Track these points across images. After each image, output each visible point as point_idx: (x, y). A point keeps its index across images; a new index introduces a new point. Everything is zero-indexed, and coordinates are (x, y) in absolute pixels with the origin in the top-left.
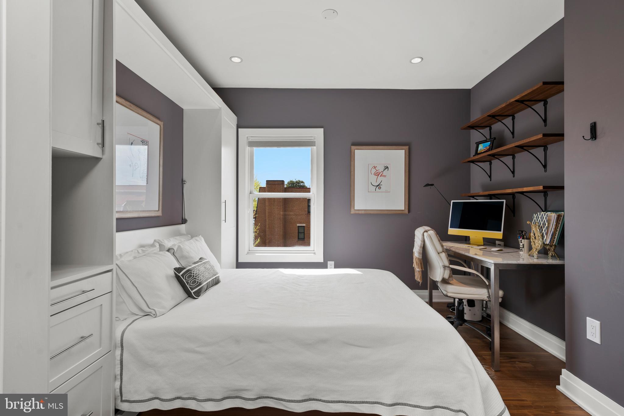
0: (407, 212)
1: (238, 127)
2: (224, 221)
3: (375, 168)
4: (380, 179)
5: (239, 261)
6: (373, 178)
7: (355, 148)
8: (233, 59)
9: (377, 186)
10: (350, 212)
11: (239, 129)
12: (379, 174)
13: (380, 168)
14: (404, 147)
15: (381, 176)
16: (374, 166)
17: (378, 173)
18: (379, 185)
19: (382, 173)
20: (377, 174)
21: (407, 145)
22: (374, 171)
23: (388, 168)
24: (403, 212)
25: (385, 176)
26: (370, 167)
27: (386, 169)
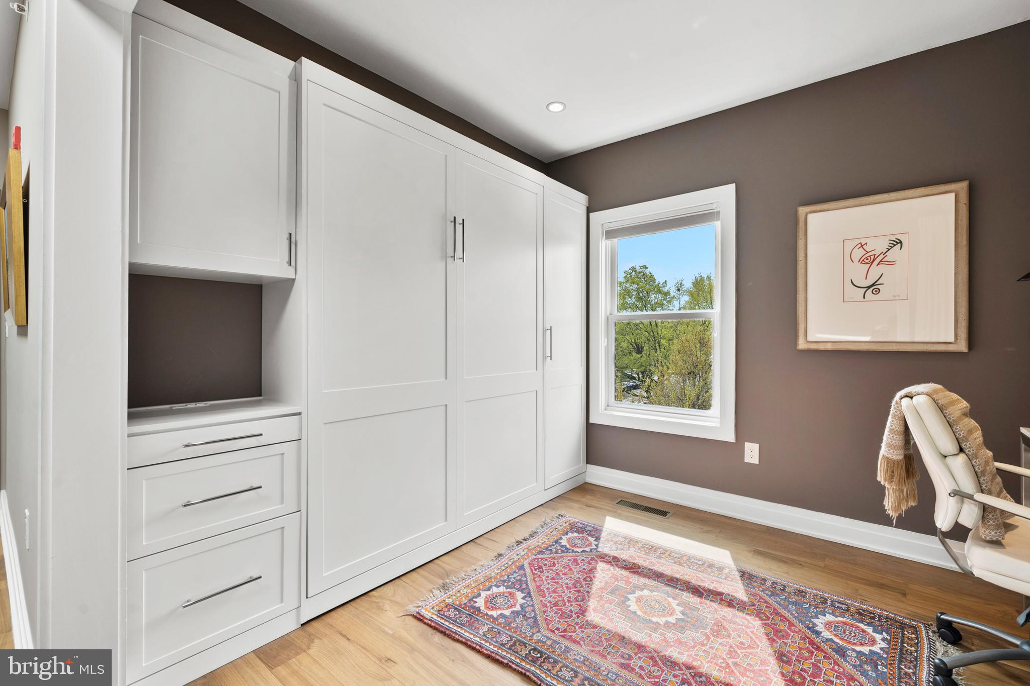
0: (962, 347)
1: (589, 210)
2: (550, 358)
3: (862, 246)
4: (876, 271)
5: (591, 421)
6: (858, 273)
7: (808, 211)
8: (552, 108)
9: (869, 287)
10: (796, 347)
11: (590, 214)
12: (874, 260)
13: (878, 246)
14: (953, 186)
15: (879, 264)
16: (861, 243)
17: (872, 257)
18: (873, 285)
19: (882, 256)
20: (869, 260)
21: (966, 180)
22: (858, 253)
23: (901, 242)
24: (951, 348)
25: (891, 263)
26: (849, 246)
27: (895, 245)
